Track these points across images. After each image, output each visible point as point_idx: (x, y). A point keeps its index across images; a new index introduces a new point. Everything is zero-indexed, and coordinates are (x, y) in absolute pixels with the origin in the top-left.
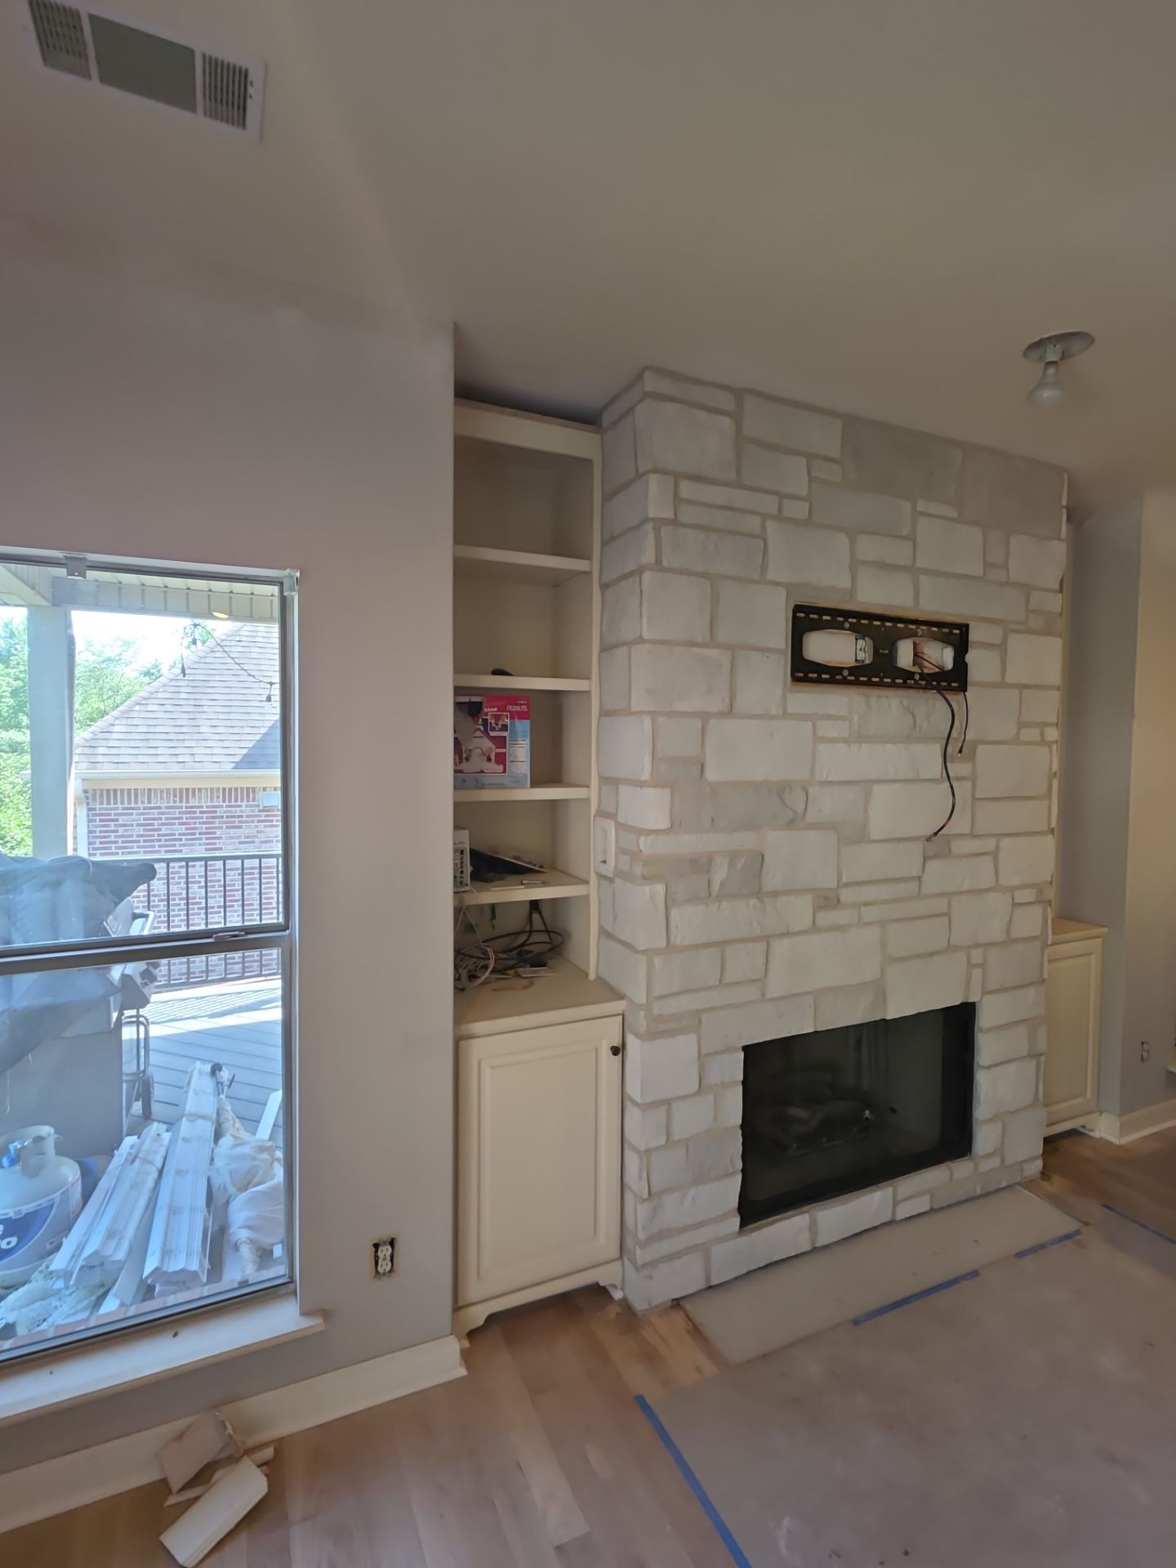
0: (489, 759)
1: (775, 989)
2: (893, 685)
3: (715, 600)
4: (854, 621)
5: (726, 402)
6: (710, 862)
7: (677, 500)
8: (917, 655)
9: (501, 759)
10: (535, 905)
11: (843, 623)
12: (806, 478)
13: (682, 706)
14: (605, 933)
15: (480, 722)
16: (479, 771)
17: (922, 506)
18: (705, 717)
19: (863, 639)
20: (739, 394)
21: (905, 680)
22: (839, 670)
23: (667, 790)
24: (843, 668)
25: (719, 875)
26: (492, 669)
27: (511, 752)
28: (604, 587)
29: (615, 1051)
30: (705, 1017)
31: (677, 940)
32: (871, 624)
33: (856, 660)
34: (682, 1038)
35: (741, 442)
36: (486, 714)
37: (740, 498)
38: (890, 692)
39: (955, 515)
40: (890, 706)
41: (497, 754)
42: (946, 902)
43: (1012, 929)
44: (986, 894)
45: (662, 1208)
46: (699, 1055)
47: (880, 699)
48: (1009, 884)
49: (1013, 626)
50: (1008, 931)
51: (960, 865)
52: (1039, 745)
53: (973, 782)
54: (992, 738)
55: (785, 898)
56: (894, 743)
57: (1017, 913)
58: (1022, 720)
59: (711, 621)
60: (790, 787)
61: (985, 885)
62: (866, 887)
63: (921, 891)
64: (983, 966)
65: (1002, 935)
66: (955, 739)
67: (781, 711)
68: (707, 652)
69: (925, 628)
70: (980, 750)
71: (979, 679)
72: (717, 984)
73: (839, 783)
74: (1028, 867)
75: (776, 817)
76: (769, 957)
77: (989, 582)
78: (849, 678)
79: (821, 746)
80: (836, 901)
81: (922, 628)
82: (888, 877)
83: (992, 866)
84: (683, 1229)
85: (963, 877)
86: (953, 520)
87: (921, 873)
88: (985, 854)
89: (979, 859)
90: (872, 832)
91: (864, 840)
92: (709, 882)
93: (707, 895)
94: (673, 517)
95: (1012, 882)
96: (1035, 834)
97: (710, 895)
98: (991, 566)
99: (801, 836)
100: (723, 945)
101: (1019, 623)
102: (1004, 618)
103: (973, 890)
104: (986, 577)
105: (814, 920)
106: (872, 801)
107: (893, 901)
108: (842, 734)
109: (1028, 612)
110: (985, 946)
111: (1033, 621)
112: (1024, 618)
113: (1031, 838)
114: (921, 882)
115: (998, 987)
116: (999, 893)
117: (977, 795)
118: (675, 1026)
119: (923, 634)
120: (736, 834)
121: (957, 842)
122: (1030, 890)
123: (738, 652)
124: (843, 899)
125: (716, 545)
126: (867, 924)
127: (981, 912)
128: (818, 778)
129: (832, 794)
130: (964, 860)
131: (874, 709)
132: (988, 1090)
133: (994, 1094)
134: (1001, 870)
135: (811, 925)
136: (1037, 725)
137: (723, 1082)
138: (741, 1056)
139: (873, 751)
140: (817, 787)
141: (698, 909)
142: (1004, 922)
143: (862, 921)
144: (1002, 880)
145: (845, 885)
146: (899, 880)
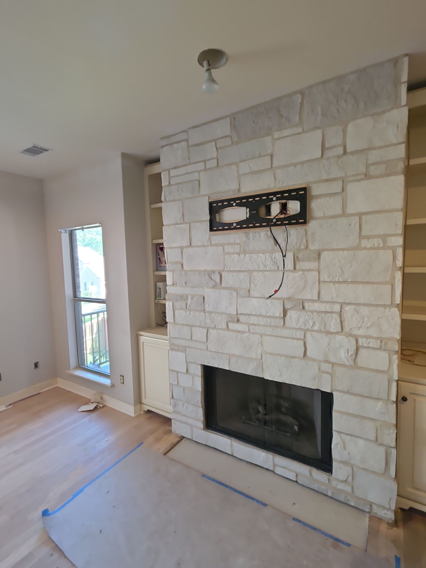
1: (211, 348)
3: (183, 207)
4: (239, 202)
5: (184, 136)
6: (187, 297)
7: (170, 177)
11: (233, 203)
13: (174, 245)
15: (163, 252)
16: (164, 266)
17: (276, 135)
18: (182, 248)
20: (187, 131)
23: (172, 272)
24: (233, 223)
25: (189, 302)
30: (187, 349)
31: (177, 321)
34: (180, 353)
35: (189, 147)
37: (190, 168)
42: (303, 333)
43: (359, 360)
44: (334, 335)
45: (178, 405)
46: (186, 361)
47: (254, 234)
48: (353, 333)
49: (352, 179)
50: (355, 361)
51: (311, 316)
52: (381, 249)
53: (319, 272)
54: (335, 247)
55: (214, 314)
56: (263, 254)
57: (363, 352)
58: (363, 234)
59: (183, 215)
60: (214, 272)
61: (332, 329)
62: (252, 317)
63: (285, 325)
64: (332, 375)
65: (348, 362)
66: (304, 249)
67: (209, 243)
68: (181, 226)
69: (280, 196)
70: (324, 255)
71: (322, 215)
72: (190, 339)
73: (236, 271)
74: (371, 326)
75: (208, 283)
76: (208, 335)
77: (328, 158)
78: (237, 227)
79: (226, 256)
80: (236, 320)
81: (277, 196)
82: (262, 314)
83: (339, 320)
84: (184, 416)
85: (314, 323)
86: (299, 133)
87: (282, 316)
88: (332, 312)
89: (327, 315)
90: (253, 293)
91: (250, 296)
92: (186, 304)
93: (185, 308)
94: (168, 184)
95: (356, 332)
96: (378, 306)
97: (186, 308)
98: (330, 148)
99: (219, 291)
100: (192, 326)
101: (359, 175)
102: (343, 175)
103: (323, 331)
104: (325, 156)
105: (227, 325)
106: (252, 280)
107: (267, 326)
108: (236, 251)
109: (368, 166)
110: (333, 364)
111: (373, 170)
112: (364, 170)
113: (373, 308)
114: (284, 320)
115: (346, 390)
116: (344, 337)
117: (322, 279)
118: (178, 349)
119: (278, 199)
120: (195, 288)
121: (310, 304)
122: (374, 340)
123: (192, 224)
124: (241, 320)
125: (181, 188)
126: (253, 333)
127: (329, 344)
128: (226, 269)
129: (233, 276)
130: (314, 314)
131: (251, 239)
132: (338, 444)
133: (343, 449)
134: (346, 324)
135: (226, 327)
136: (379, 236)
137: (195, 374)
138: (200, 367)
139: (252, 257)
140: (226, 273)
141: (183, 312)
142: (349, 354)
143: (251, 331)
144: (347, 329)
145: (241, 314)
146: (270, 317)
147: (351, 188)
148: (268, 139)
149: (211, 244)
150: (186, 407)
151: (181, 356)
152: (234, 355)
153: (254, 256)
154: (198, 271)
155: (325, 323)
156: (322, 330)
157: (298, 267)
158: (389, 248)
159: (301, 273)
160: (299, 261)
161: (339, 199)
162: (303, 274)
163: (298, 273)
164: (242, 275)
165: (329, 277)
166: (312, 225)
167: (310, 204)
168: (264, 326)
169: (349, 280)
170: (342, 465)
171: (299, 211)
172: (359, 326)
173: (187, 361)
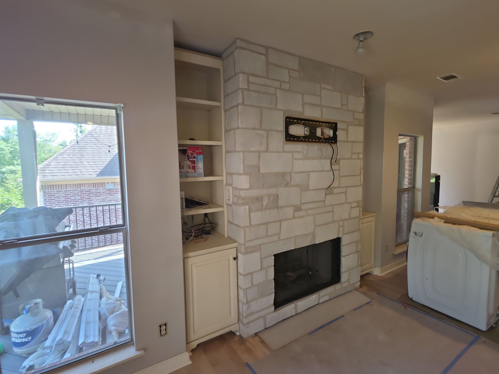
0: (190, 168)
1: (283, 237)
2: (315, 142)
3: (261, 115)
4: (304, 122)
5: (263, 51)
6: (262, 198)
7: (249, 82)
8: (322, 133)
9: (194, 168)
10: (206, 215)
11: (300, 122)
12: (288, 76)
13: (252, 149)
14: (229, 222)
15: (186, 156)
16: (187, 172)
17: (323, 86)
18: (259, 152)
19: (306, 127)
20: (267, 48)
21: (319, 140)
22: (300, 137)
23: (248, 176)
24: (301, 137)
25: (265, 202)
26: (189, 138)
27: (197, 165)
28: (225, 111)
29: (235, 259)
30: (262, 246)
31: (253, 223)
32: (309, 123)
33: (304, 134)
34: (255, 253)
35: (268, 63)
36: (188, 153)
37: (268, 82)
38: (315, 144)
39: (332, 89)
40: (315, 148)
41: (192, 166)
42: (332, 207)
43: (351, 215)
44: (344, 205)
45: (251, 306)
47: (312, 146)
49: (350, 123)
52: (357, 160)
54: (345, 157)
55: (285, 208)
56: (316, 160)
57: (352, 210)
58: (353, 152)
59: (261, 122)
60: (286, 174)
61: (343, 202)
62: (309, 204)
64: (343, 226)
65: (348, 217)
66: (334, 158)
67: (282, 150)
68: (259, 131)
72: (265, 236)
73: (300, 172)
75: (282, 183)
76: (281, 227)
78: (303, 140)
79: (294, 161)
80: (300, 209)
81: (324, 124)
82: (315, 201)
83: (345, 196)
84: (258, 312)
85: (337, 200)
88: (343, 193)
90: (310, 187)
91: (308, 190)
92: (262, 204)
93: (261, 209)
94: (247, 88)
98: (343, 105)
99: (289, 189)
100: (267, 224)
102: (346, 121)
103: (340, 204)
104: (342, 108)
106: (310, 178)
108: (301, 157)
109: (354, 119)
110: (343, 220)
111: (355, 122)
113: (356, 187)
114: (324, 202)
116: (347, 204)
118: (253, 250)
120: (270, 189)
122: (356, 203)
123: (269, 132)
125: (261, 97)
126: (309, 215)
127: (342, 210)
128: (293, 171)
129: (298, 176)
130: (337, 195)
131: (310, 149)
136: (357, 153)
137: (268, 266)
138: (273, 258)
140: (294, 174)
141: (259, 213)
142: (349, 213)
144: (348, 200)
145: (303, 204)
146: (318, 202)
148: (318, 85)
149: (284, 152)
150: (260, 302)
151: (257, 255)
152: (298, 236)
153: (312, 161)
154: (273, 173)
155: (340, 199)
161: (346, 132)
164: (304, 175)
165: (342, 174)
166: (339, 144)
167: (337, 133)
170: (345, 273)
173: (262, 257)
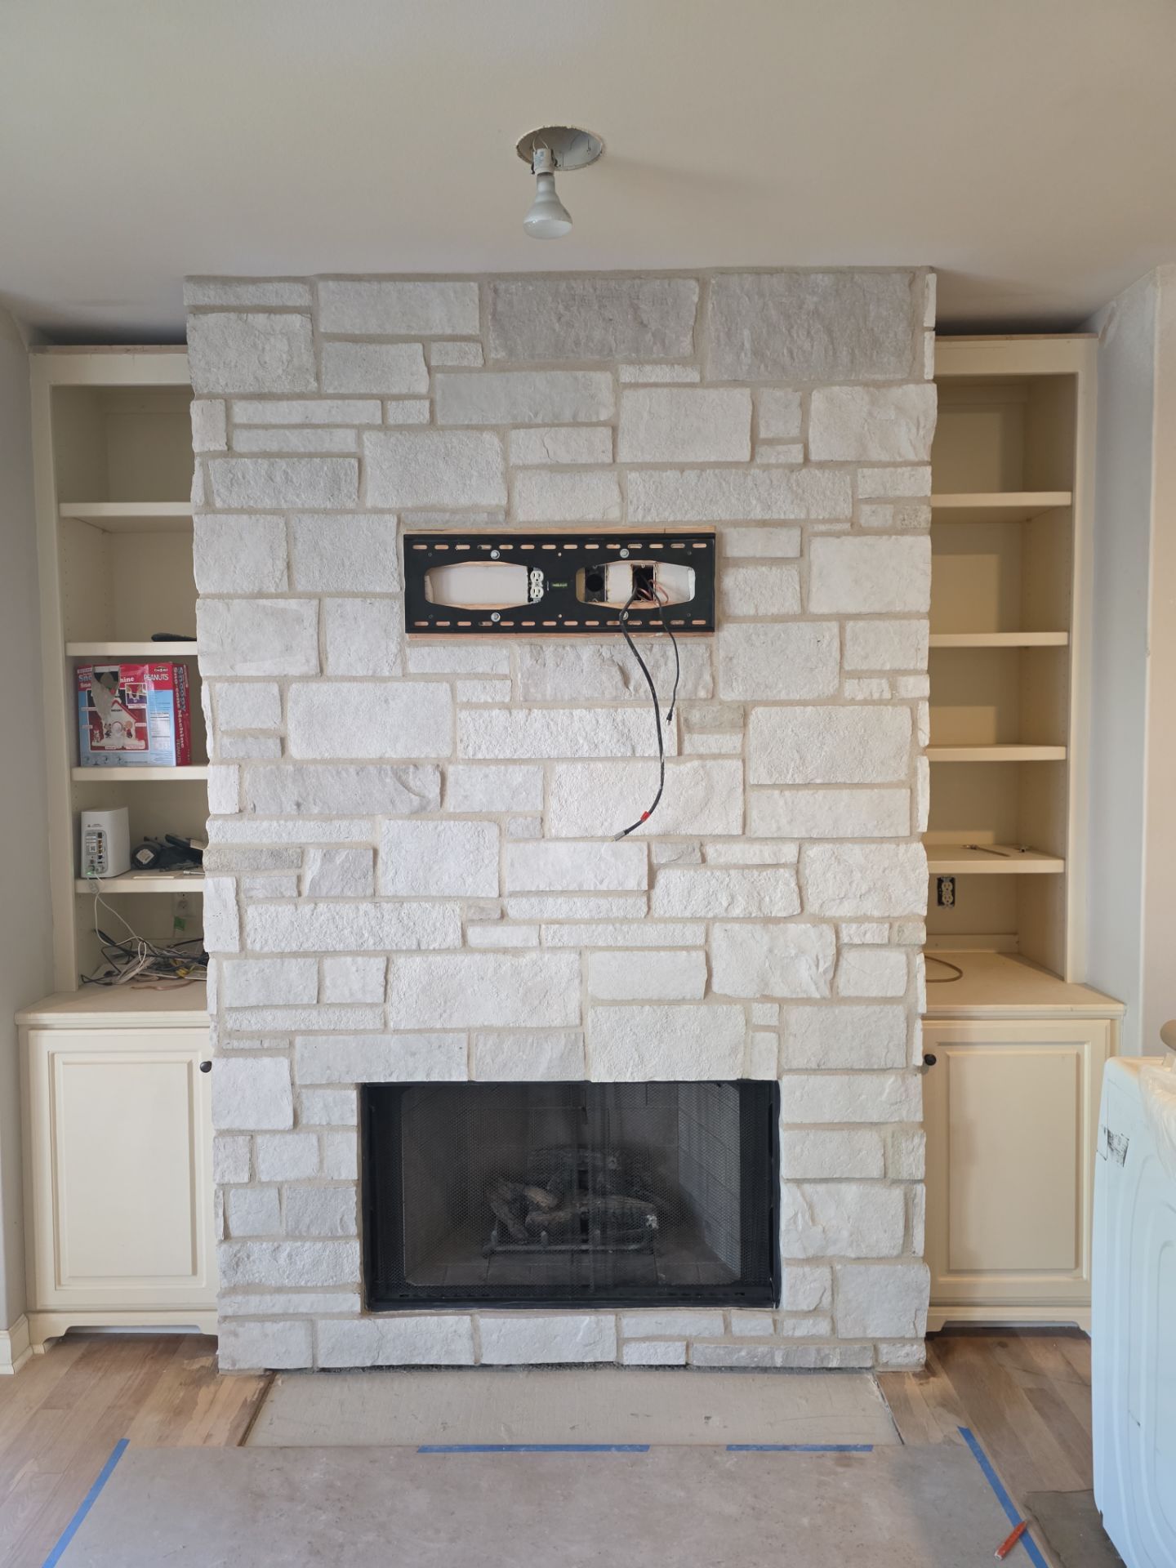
0: (129, 735)
1: (401, 1020)
2: (582, 629)
3: (290, 538)
4: (509, 547)
5: (297, 296)
6: (302, 854)
7: (230, 426)
9: (142, 734)
11: (489, 552)
12: (425, 369)
13: (248, 670)
15: (117, 693)
16: (120, 747)
18: (283, 683)
19: (526, 569)
20: (311, 283)
21: (607, 621)
22: (486, 614)
23: (234, 769)
24: (491, 611)
26: (152, 634)
27: (152, 726)
30: (299, 1041)
32: (542, 548)
33: (530, 599)
34: (267, 1061)
35: (317, 339)
36: (123, 685)
37: (320, 411)
38: (578, 639)
39: (697, 379)
41: (137, 729)
42: (700, 930)
43: (841, 981)
44: (782, 925)
45: (248, 1257)
46: (293, 1084)
47: (560, 650)
48: (828, 914)
49: (822, 528)
50: (832, 984)
51: (724, 879)
52: (886, 705)
53: (744, 761)
54: (783, 696)
55: (415, 905)
56: (588, 708)
57: (850, 958)
58: (847, 667)
59: (289, 566)
60: (415, 766)
61: (778, 911)
62: (551, 900)
63: (651, 911)
64: (779, 1031)
65: (817, 989)
66: (705, 700)
67: (398, 672)
68: (281, 603)
69: (639, 546)
70: (758, 714)
71: (752, 612)
72: (315, 1002)
73: (497, 761)
74: (869, 890)
75: (392, 802)
76: (391, 977)
77: (766, 467)
78: (503, 624)
79: (463, 715)
80: (497, 915)
81: (632, 546)
82: (585, 887)
83: (793, 884)
84: (280, 1290)
85: (733, 897)
86: (692, 385)
87: (645, 886)
88: (777, 866)
89: (765, 873)
90: (554, 826)
91: (543, 837)
92: (299, 879)
93: (295, 894)
94: (226, 448)
95: (834, 911)
96: (882, 840)
97: (300, 894)
98: (771, 442)
99: (436, 828)
100: (320, 955)
101: (837, 520)
102: (803, 516)
103: (756, 917)
104: (758, 460)
105: (464, 936)
106: (554, 785)
107: (599, 921)
108: (498, 698)
109: (856, 502)
110: (782, 1002)
111: (869, 516)
112: (848, 512)
113: (873, 847)
114: (649, 899)
115: (814, 1065)
116: (809, 925)
117: (752, 780)
118: (259, 1046)
119: (633, 555)
120: (336, 823)
121: (719, 846)
122: (875, 925)
123: (328, 601)
124: (512, 912)
125: (286, 473)
126: (554, 949)
127: (771, 951)
128: (460, 755)
129: (486, 776)
130: (732, 872)
131: (550, 663)
132: (796, 1215)
133: (810, 1223)
134: (811, 892)
135: (458, 943)
136: (880, 673)
137: (328, 1124)
138: (353, 1096)
139: (552, 720)
140: (461, 767)
141: (286, 911)
142: (821, 970)
143: (545, 944)
144: (813, 907)
145: (513, 894)
146: (607, 894)
147: (821, 550)
148: (602, 380)
149: (405, 676)
150: (290, 1256)
151: (274, 1071)
152: (487, 1030)
153: (561, 715)
154: (352, 761)
155: (760, 895)
156: (753, 915)
157: (687, 749)
158: (903, 702)
159: (696, 763)
160: (690, 729)
161: (791, 574)
162: (703, 767)
163: (689, 765)
164: (517, 775)
165: (770, 774)
166: (727, 634)
167: (720, 582)
168: (589, 922)
169: (818, 781)
170: (807, 1269)
171: (692, 596)
172: (842, 895)
173: (298, 1082)
